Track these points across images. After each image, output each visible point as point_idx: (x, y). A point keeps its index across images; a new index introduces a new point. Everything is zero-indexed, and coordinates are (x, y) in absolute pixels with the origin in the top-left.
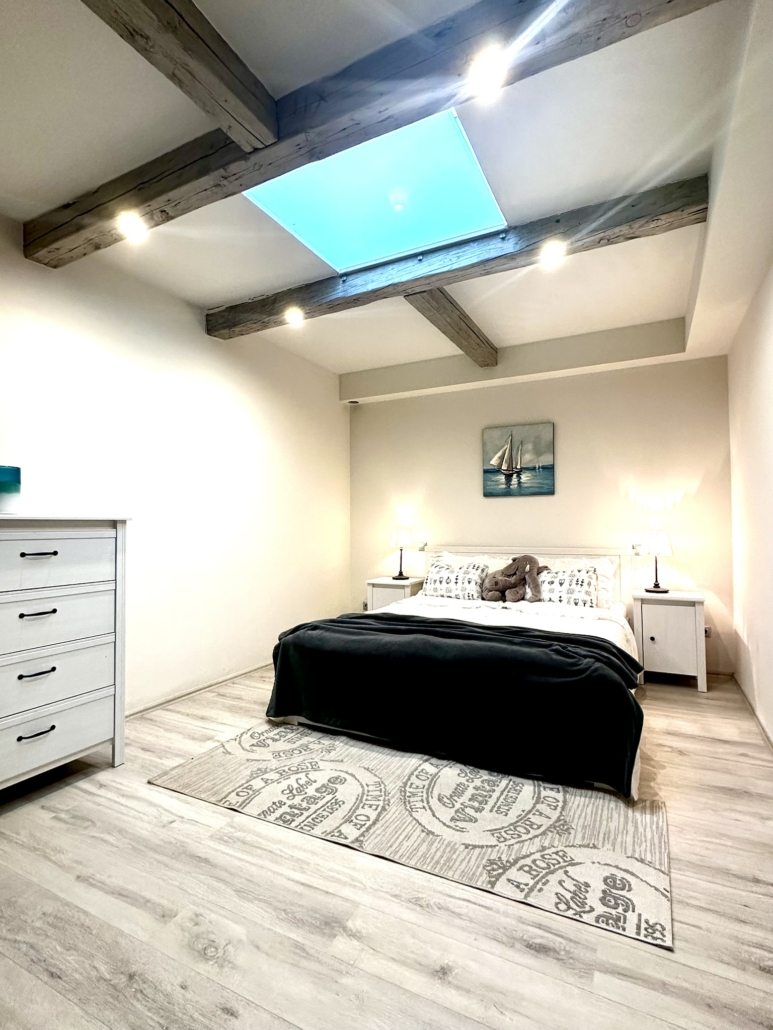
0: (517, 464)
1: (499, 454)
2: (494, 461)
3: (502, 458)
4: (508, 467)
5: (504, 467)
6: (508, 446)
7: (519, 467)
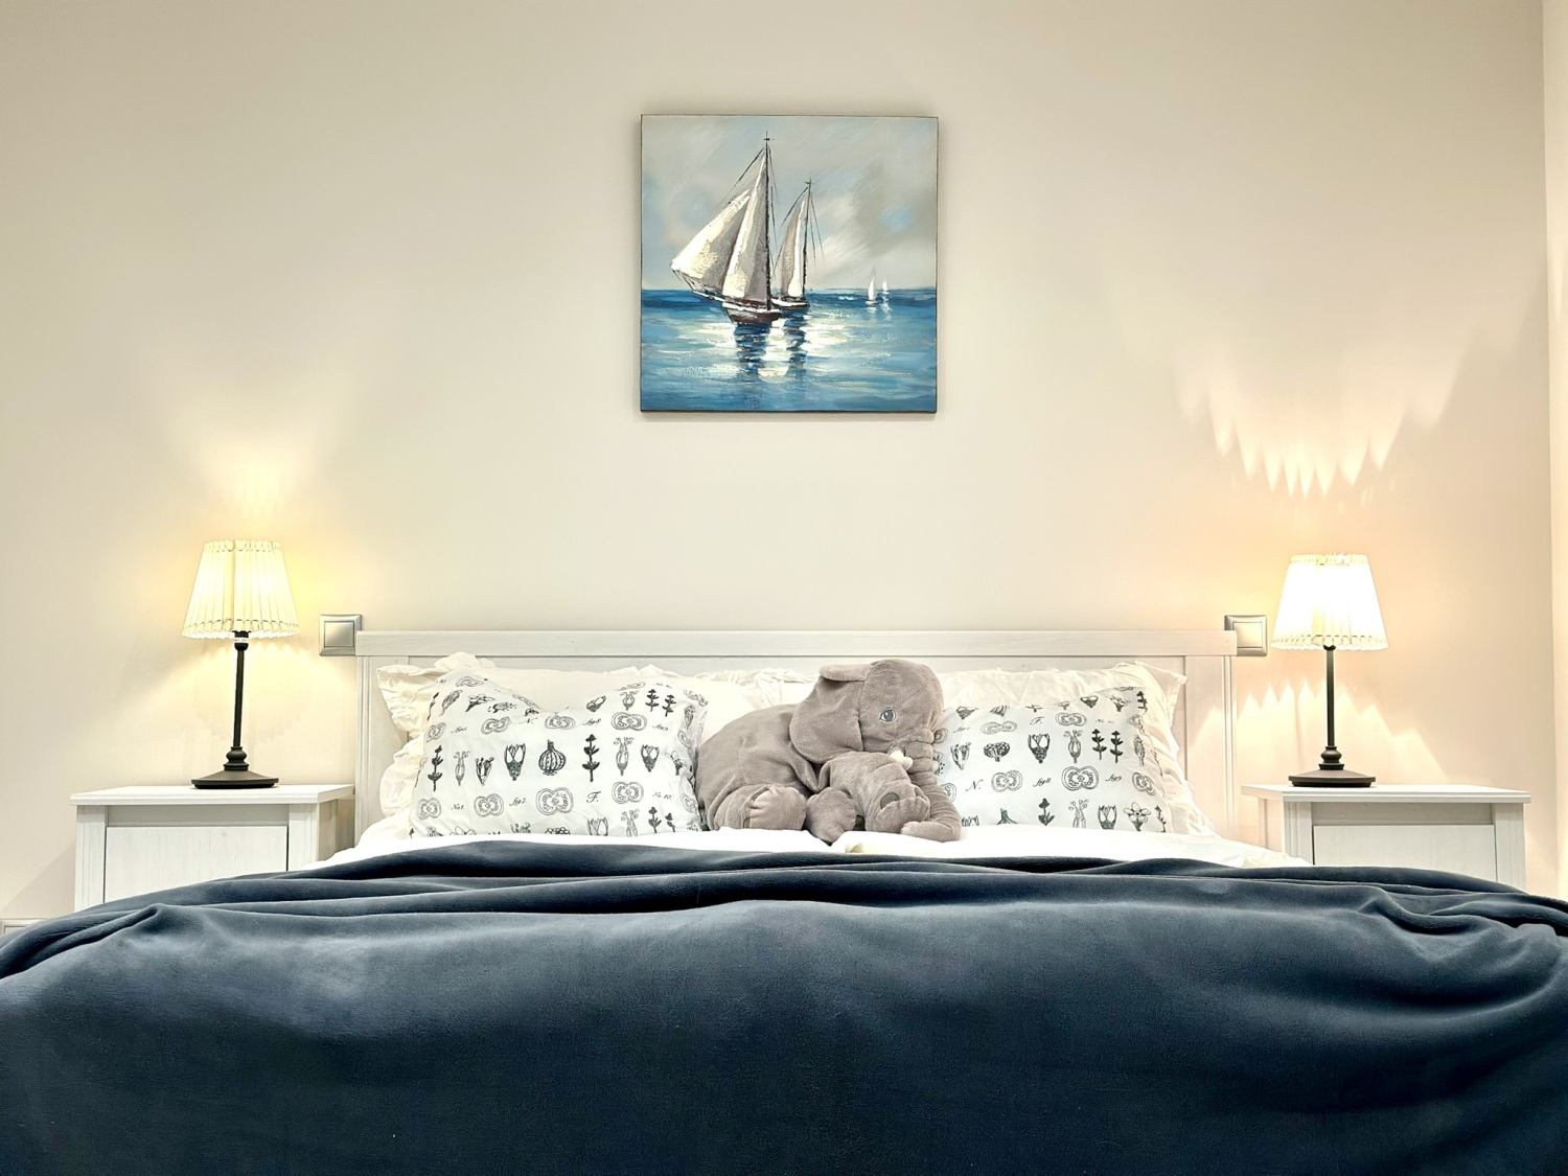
0: (786, 281)
1: (715, 229)
2: (691, 262)
3: (725, 248)
4: (752, 287)
5: (735, 285)
6: (749, 200)
7: (795, 290)
